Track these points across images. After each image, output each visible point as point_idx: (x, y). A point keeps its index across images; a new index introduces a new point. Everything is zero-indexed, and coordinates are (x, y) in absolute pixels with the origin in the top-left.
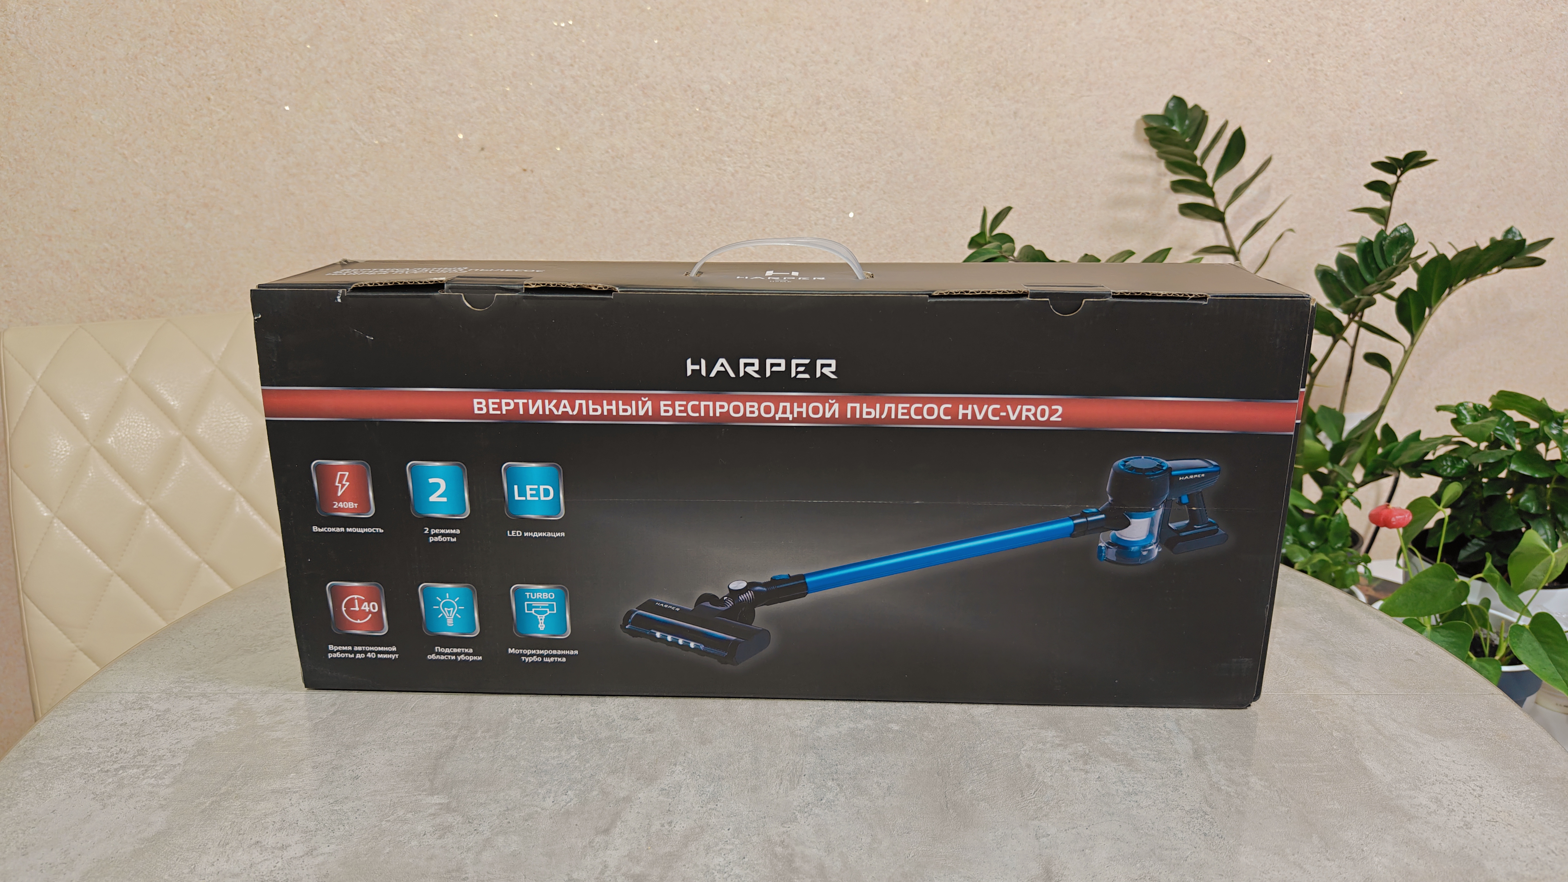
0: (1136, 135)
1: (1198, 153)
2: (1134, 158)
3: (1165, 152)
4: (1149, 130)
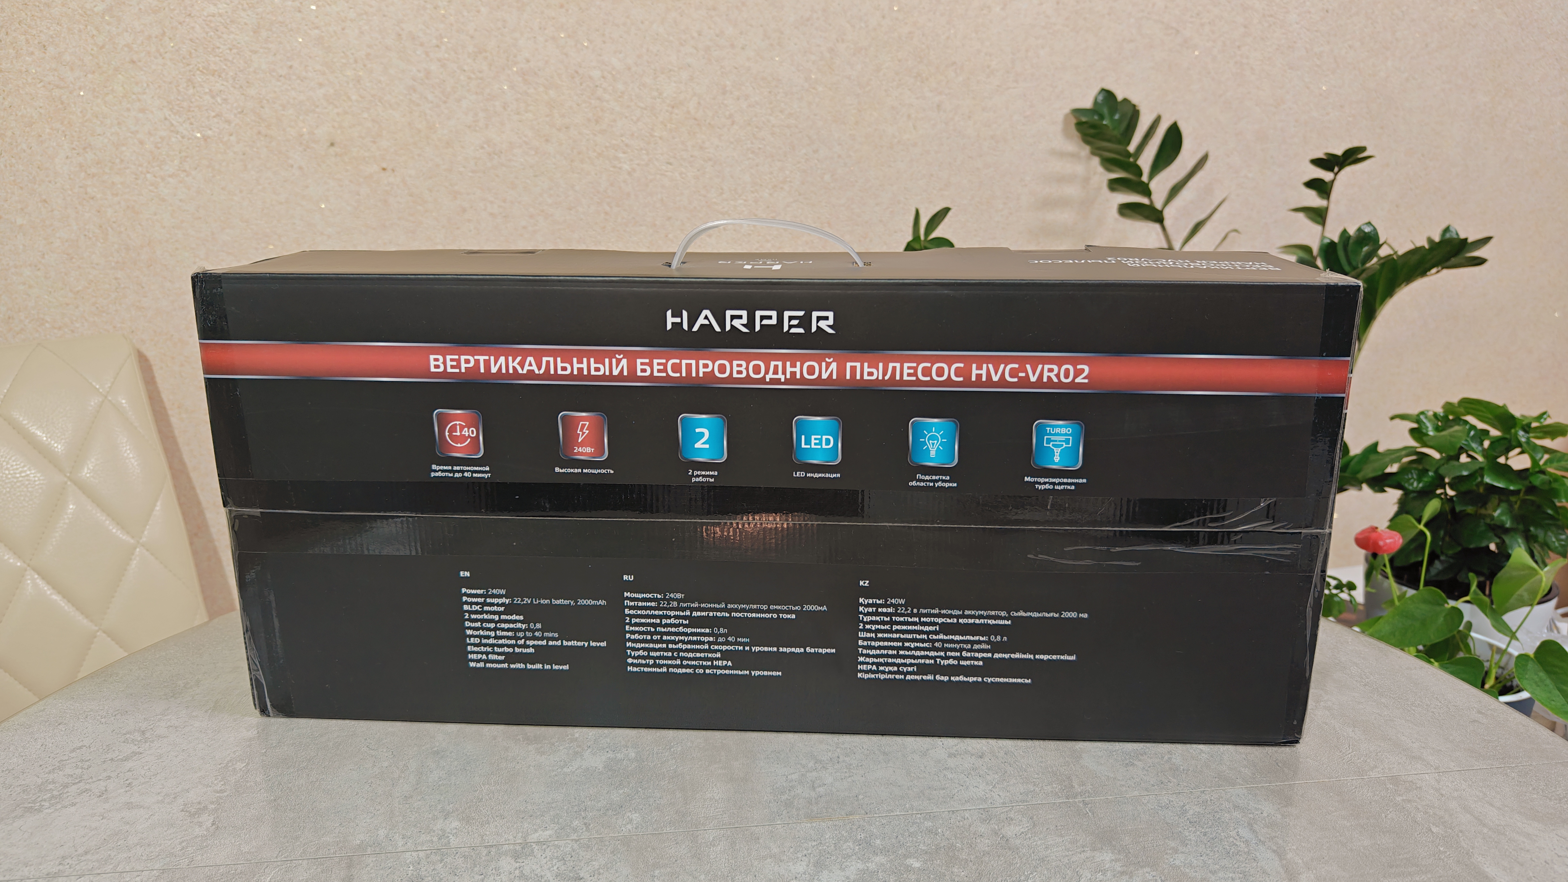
0: (1066, 132)
1: (1132, 148)
2: (1062, 155)
3: (1099, 149)
4: (1080, 125)
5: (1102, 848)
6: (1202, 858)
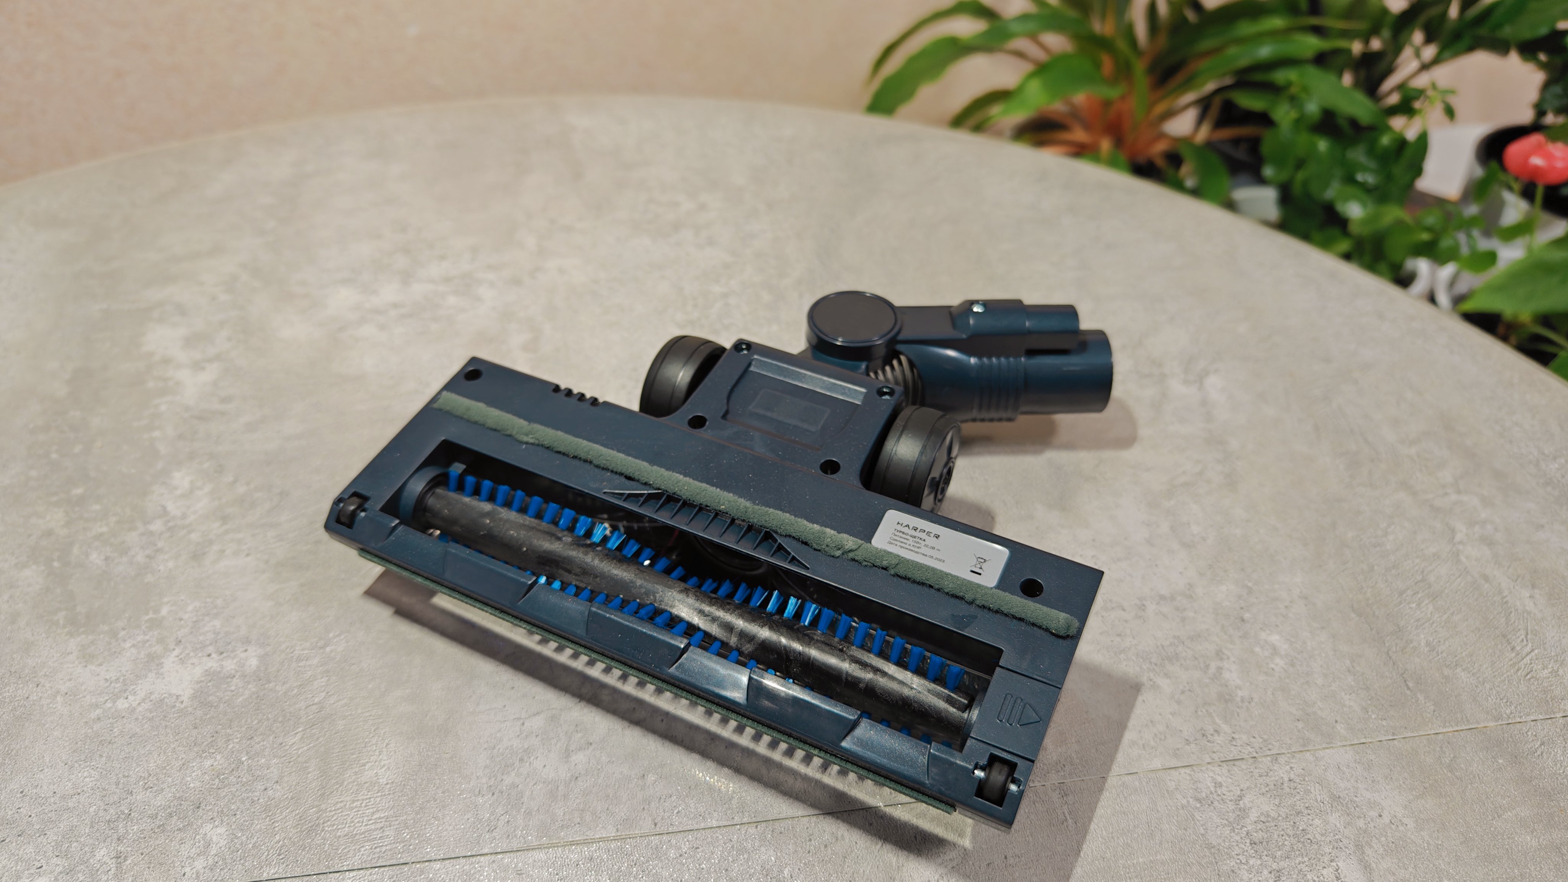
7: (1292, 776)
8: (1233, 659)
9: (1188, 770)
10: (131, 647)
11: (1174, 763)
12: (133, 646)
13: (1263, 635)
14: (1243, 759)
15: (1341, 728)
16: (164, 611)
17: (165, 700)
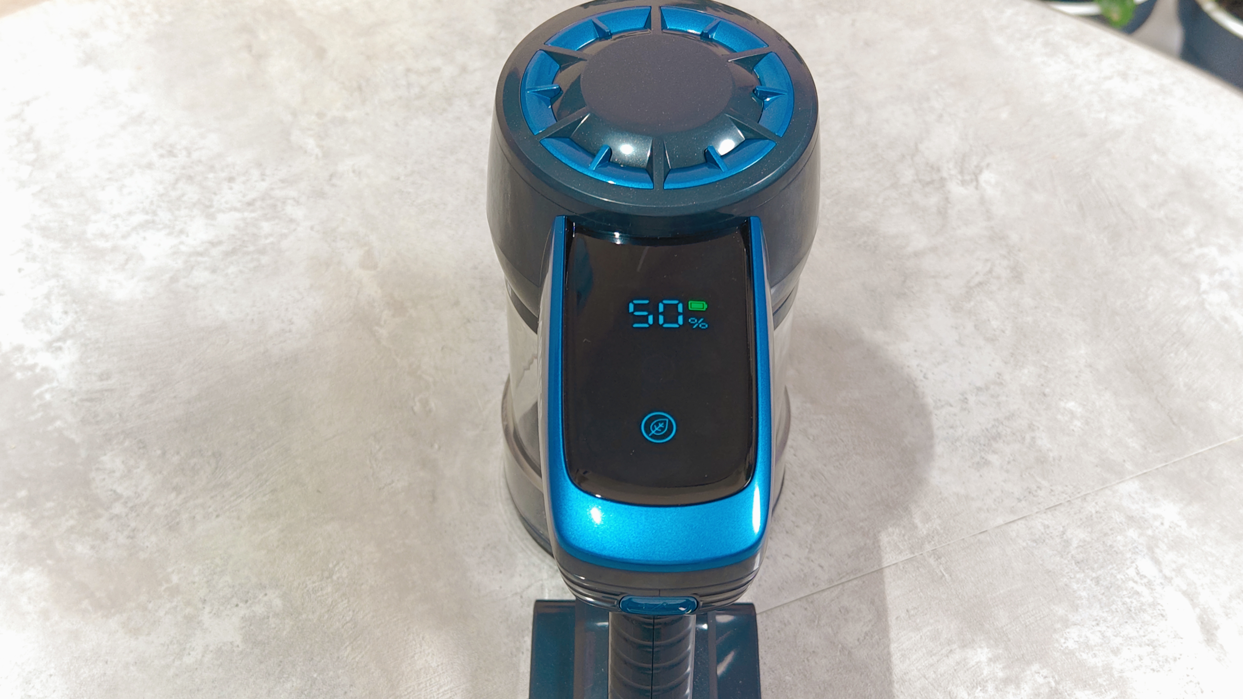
5: (973, 640)
6: (1098, 628)
7: (1098, 508)
8: (1041, 428)
9: (1023, 521)
10: (165, 614)
11: (1013, 518)
12: (166, 613)
13: (1062, 404)
14: (1061, 504)
15: (1129, 466)
16: (175, 579)
17: (223, 648)
